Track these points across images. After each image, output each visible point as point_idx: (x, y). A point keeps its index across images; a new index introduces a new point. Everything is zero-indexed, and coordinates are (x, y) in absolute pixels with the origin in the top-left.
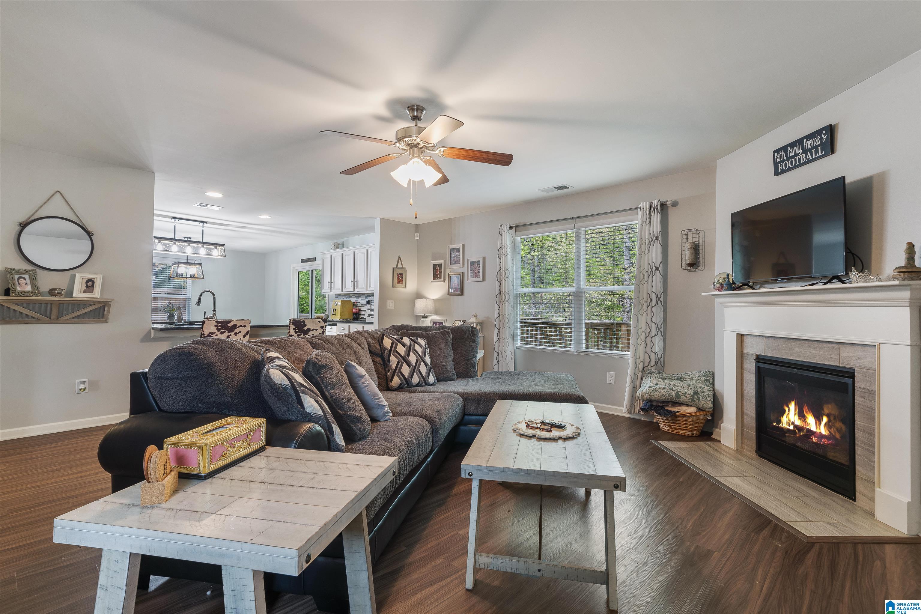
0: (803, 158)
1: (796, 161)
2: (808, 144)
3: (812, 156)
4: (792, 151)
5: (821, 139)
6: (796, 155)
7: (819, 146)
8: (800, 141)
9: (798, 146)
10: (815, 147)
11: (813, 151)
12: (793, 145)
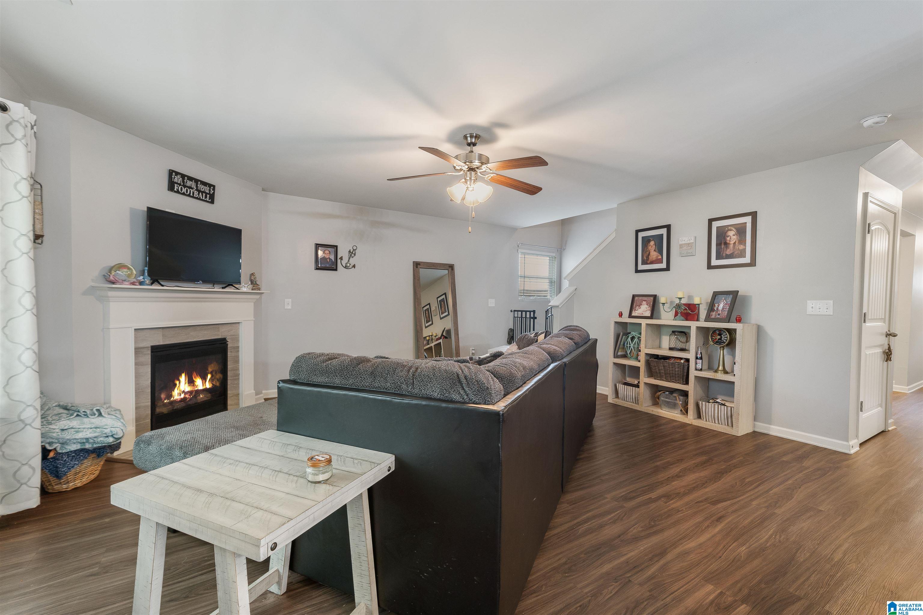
0: (196, 193)
1: (190, 192)
2: (202, 187)
3: (203, 197)
4: (189, 183)
5: (210, 190)
6: (190, 188)
7: (208, 194)
8: (196, 181)
9: (193, 183)
10: (206, 194)
11: (204, 194)
12: (191, 179)
